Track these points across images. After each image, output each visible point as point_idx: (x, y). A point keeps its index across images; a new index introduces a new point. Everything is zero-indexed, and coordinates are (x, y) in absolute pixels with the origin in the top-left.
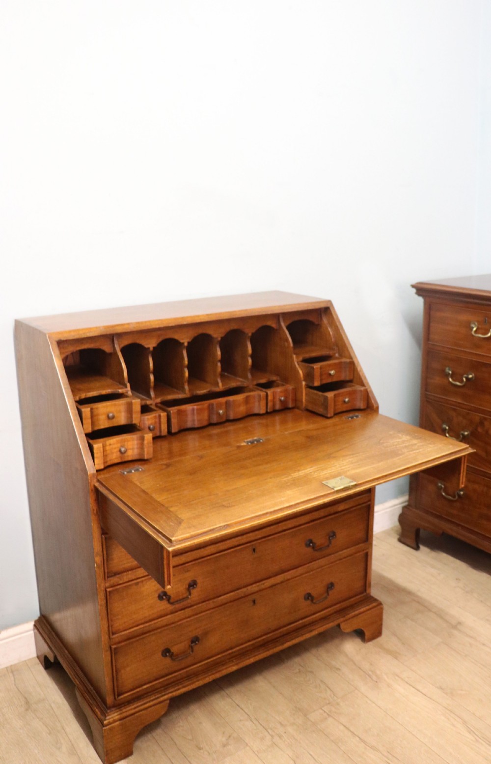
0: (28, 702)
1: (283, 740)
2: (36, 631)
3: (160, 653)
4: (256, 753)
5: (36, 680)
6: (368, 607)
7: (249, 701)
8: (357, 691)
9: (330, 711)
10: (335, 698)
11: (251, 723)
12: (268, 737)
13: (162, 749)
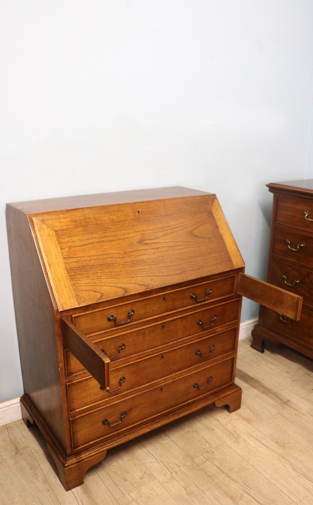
0: (17, 449)
1: (178, 475)
2: (21, 403)
3: (101, 422)
4: (162, 483)
5: (22, 435)
6: (232, 391)
7: (157, 450)
8: (224, 444)
9: (208, 457)
10: (211, 448)
11: (158, 464)
12: (169, 474)
13: (102, 480)
